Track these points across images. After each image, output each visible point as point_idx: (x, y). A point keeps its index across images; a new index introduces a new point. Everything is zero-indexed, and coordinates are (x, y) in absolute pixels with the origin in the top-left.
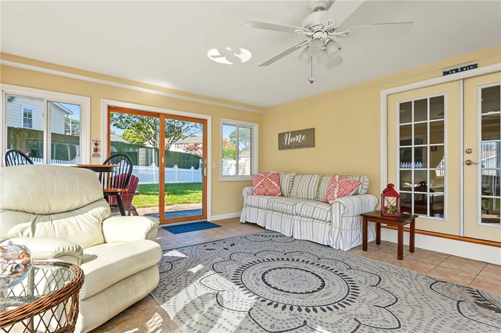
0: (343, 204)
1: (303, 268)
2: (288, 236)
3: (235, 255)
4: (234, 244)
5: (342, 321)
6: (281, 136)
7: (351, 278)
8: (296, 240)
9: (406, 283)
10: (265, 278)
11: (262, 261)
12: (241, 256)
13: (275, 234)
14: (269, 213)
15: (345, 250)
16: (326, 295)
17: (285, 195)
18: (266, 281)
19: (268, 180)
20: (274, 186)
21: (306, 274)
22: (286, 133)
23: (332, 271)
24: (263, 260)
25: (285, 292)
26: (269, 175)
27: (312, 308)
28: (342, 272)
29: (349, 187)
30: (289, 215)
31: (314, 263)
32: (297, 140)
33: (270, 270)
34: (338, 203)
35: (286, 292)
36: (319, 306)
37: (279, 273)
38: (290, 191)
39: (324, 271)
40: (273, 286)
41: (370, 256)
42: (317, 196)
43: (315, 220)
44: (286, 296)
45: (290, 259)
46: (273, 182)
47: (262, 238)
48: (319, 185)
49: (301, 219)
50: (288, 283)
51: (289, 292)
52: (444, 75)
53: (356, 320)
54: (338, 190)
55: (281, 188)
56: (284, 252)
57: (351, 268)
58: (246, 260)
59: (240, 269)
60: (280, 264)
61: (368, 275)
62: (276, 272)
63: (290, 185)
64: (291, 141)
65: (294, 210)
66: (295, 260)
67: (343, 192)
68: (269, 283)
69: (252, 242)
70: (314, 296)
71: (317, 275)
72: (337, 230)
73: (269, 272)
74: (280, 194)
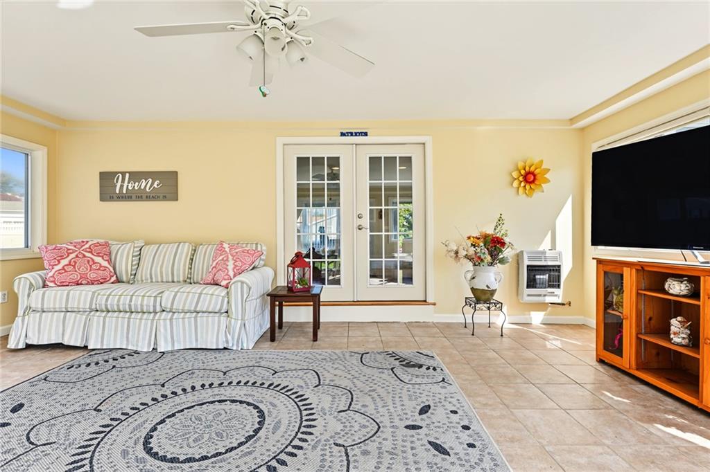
0: (247, 285)
1: (211, 399)
2: (145, 350)
3: (43, 430)
4: (21, 406)
5: (325, 457)
6: (107, 178)
7: (287, 386)
8: (164, 353)
9: (342, 367)
10: (154, 451)
11: (123, 418)
12: (60, 425)
13: (114, 354)
14: (97, 319)
15: (250, 348)
16: (276, 428)
17: (125, 279)
18: (161, 454)
19: (84, 256)
20: (101, 266)
21: (223, 406)
22: (119, 172)
23: (256, 385)
24: (123, 414)
25: (212, 457)
26: (87, 246)
27: (274, 460)
28: (271, 382)
29: (249, 260)
30: (146, 314)
31: (222, 383)
32: (142, 187)
33: (154, 429)
34: (239, 284)
35: (214, 456)
36: (281, 452)
37: (178, 427)
38: (134, 272)
39: (245, 390)
40: (182, 458)
41: (283, 347)
42: (189, 276)
43: (200, 314)
44: (221, 464)
45: (179, 391)
46: (98, 259)
47: (89, 369)
48: (192, 260)
49: (172, 316)
50: (206, 436)
51: (220, 454)
52: (341, 136)
53: (337, 445)
54: (234, 264)
55: (114, 269)
56: (157, 383)
57: (276, 372)
58: (82, 431)
59: (77, 458)
60: (166, 407)
61: (301, 373)
62: (168, 426)
63: (134, 263)
64: (130, 188)
65: (158, 304)
66: (189, 390)
67: (241, 267)
68: (169, 456)
69: (71, 385)
70: (263, 439)
71: (241, 402)
72: (239, 322)
73: (154, 434)
74: (114, 278)
